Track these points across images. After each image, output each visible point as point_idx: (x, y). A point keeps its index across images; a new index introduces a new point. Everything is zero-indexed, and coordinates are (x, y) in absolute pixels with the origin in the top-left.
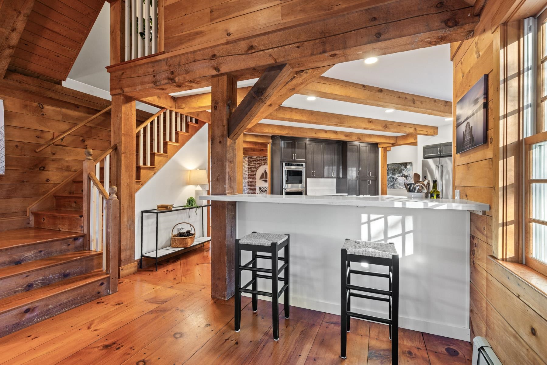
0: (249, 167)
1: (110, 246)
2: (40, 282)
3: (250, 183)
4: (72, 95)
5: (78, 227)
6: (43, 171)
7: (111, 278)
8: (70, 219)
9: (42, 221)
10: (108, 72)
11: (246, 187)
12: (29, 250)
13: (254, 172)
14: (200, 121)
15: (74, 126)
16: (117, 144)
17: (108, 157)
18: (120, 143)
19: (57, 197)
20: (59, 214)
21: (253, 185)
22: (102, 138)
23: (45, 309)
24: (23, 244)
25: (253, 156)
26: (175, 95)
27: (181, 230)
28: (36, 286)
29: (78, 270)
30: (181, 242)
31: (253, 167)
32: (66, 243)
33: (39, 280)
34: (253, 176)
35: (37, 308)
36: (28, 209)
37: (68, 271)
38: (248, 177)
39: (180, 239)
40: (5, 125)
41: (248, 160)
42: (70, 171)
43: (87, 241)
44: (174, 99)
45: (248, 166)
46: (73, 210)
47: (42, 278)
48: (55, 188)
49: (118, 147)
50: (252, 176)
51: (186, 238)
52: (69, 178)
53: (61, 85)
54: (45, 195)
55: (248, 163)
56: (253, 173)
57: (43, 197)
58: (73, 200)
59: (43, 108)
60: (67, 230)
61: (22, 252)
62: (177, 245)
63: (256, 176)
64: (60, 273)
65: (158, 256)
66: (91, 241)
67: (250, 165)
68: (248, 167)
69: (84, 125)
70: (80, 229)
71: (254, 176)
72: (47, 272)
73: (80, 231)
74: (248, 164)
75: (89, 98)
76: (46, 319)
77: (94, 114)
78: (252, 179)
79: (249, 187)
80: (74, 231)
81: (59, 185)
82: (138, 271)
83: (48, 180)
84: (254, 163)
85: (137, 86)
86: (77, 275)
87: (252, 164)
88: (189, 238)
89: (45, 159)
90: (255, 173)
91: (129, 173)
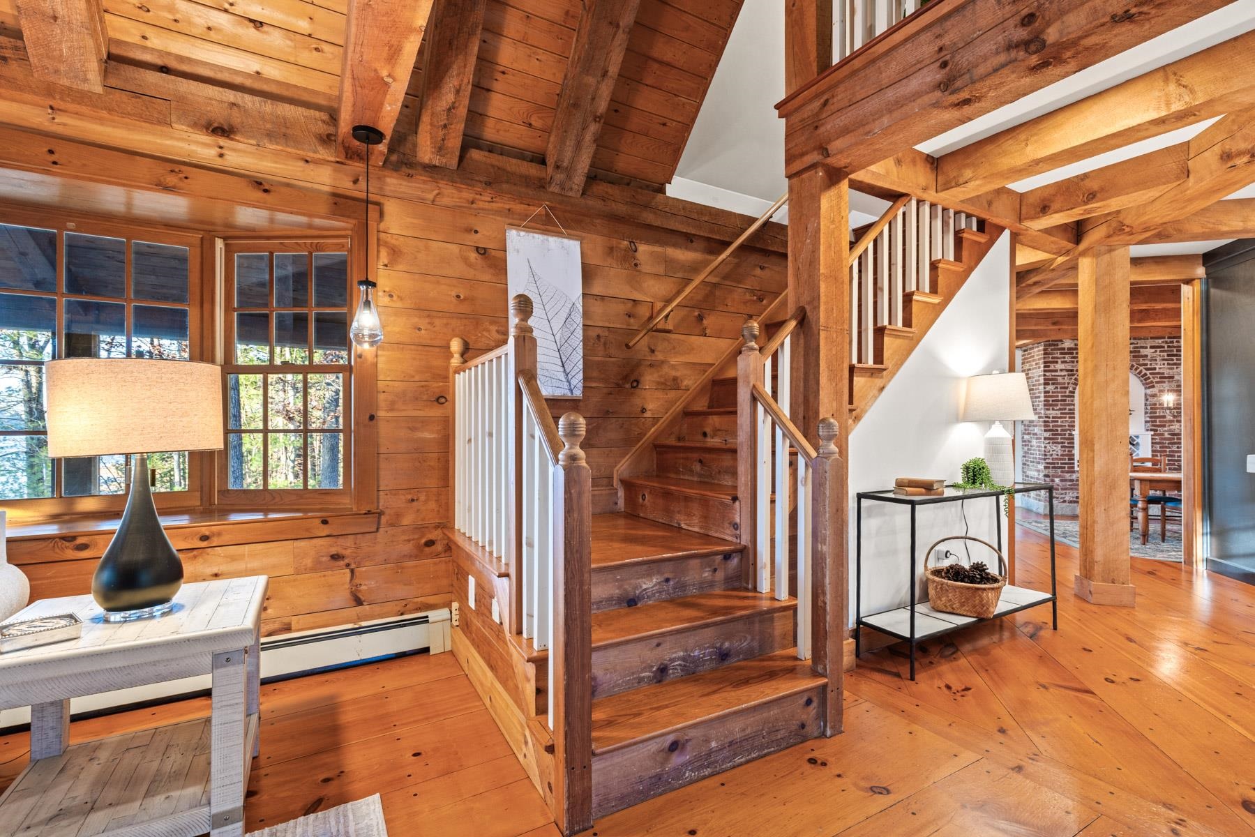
0: (1047, 374)
1: (824, 593)
2: (680, 665)
3: (1053, 422)
4: (682, 212)
5: (726, 525)
6: (637, 391)
7: (829, 689)
8: (705, 503)
9: (641, 500)
10: (780, 116)
11: (1036, 434)
12: (649, 575)
13: (1067, 388)
14: (990, 223)
15: (686, 285)
16: (806, 306)
17: (788, 341)
18: (815, 304)
19: (659, 448)
20: (678, 489)
21: (1062, 430)
22: (732, 309)
23: (704, 750)
24: (640, 559)
25: (1061, 341)
26: (936, 151)
27: (946, 557)
28: (673, 673)
29: (745, 644)
30: (967, 599)
31: (1063, 373)
32: (710, 566)
33: (679, 659)
34: (1062, 401)
35: (690, 743)
36: (615, 472)
37: (727, 645)
38: (1045, 405)
39: (964, 587)
40: (584, 294)
41: (1044, 354)
42: (678, 388)
43: (751, 566)
44: (935, 163)
45: (1045, 371)
46: (696, 479)
47: (682, 654)
48: (656, 427)
49: (809, 314)
50: (1058, 401)
51: (984, 589)
52: (678, 404)
53: (664, 193)
54: (640, 444)
55: (1045, 362)
56: (1062, 392)
57: (638, 446)
58: (696, 455)
59: (636, 251)
60: (696, 529)
61: (638, 578)
62: (951, 606)
63: (1072, 401)
64: (713, 648)
65: (917, 635)
66: (762, 568)
67: (1052, 367)
68: (1045, 375)
69: (703, 281)
70: (730, 531)
71: (1065, 400)
72: (691, 640)
73: (732, 536)
74: (1045, 367)
75: (710, 214)
76: (705, 778)
77: (719, 253)
78: (1060, 409)
79: (1047, 434)
80: (716, 535)
81: (662, 421)
82: (857, 666)
83: (643, 410)
84: (1065, 362)
85: (874, 120)
86: (745, 659)
87: (1059, 366)
88: (993, 589)
89: (639, 364)
90: (1070, 392)
91: (834, 385)
